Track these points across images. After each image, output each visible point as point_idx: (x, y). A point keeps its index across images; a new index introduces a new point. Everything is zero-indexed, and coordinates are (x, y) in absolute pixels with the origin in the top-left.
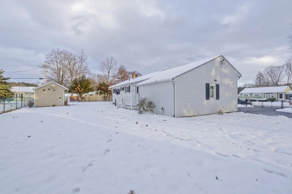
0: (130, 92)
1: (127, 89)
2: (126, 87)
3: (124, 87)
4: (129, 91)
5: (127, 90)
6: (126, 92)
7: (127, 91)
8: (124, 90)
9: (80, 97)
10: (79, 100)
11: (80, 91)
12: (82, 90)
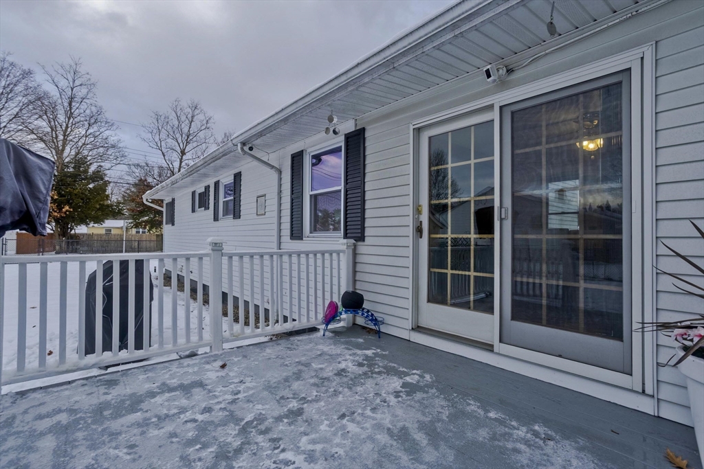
0: (237, 215)
1: (222, 199)
2: (217, 184)
3: (207, 188)
4: (234, 210)
5: (226, 203)
6: (216, 218)
7: (226, 213)
8: (207, 208)
9: (61, 237)
10: (57, 247)
11: (56, 214)
12: (67, 211)
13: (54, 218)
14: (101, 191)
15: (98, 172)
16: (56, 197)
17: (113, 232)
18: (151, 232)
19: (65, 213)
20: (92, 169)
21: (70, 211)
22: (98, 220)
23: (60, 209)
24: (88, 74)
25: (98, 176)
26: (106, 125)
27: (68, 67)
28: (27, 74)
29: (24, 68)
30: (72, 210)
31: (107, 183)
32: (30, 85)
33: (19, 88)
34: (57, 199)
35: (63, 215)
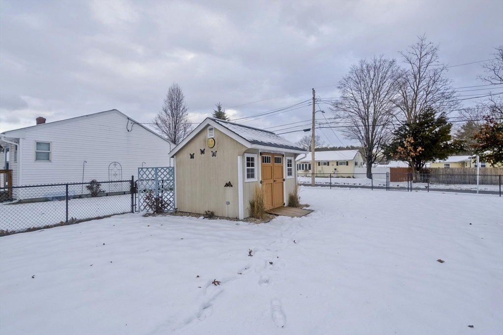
9: (416, 171)
10: (414, 178)
11: (413, 154)
12: (420, 151)
13: (411, 157)
14: (444, 133)
15: (442, 117)
16: (413, 141)
17: (451, 166)
18: (496, 166)
19: (419, 152)
20: (437, 116)
21: (422, 151)
22: (443, 156)
23: (415, 149)
24: (430, 43)
25: (442, 121)
26: (442, 83)
27: (416, 46)
28: (392, 63)
29: (390, 60)
30: (423, 150)
31: (450, 126)
32: (394, 70)
33: (389, 73)
34: (413, 143)
35: (418, 154)
